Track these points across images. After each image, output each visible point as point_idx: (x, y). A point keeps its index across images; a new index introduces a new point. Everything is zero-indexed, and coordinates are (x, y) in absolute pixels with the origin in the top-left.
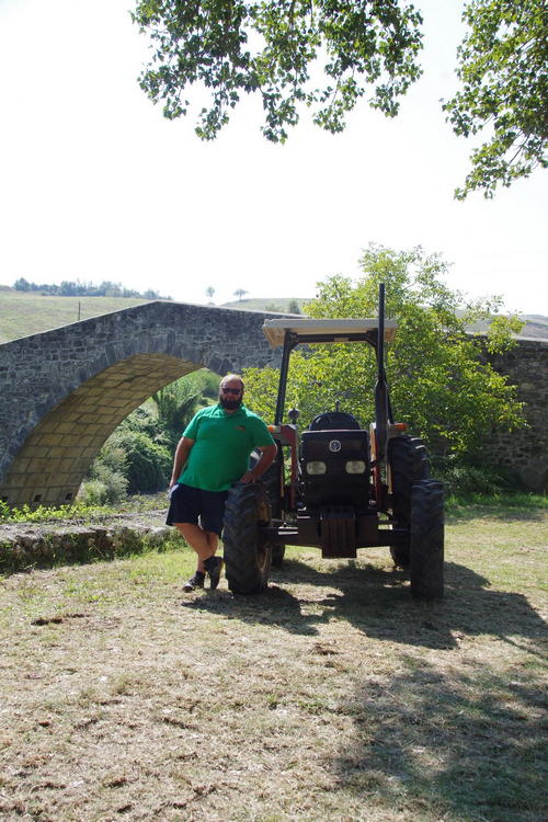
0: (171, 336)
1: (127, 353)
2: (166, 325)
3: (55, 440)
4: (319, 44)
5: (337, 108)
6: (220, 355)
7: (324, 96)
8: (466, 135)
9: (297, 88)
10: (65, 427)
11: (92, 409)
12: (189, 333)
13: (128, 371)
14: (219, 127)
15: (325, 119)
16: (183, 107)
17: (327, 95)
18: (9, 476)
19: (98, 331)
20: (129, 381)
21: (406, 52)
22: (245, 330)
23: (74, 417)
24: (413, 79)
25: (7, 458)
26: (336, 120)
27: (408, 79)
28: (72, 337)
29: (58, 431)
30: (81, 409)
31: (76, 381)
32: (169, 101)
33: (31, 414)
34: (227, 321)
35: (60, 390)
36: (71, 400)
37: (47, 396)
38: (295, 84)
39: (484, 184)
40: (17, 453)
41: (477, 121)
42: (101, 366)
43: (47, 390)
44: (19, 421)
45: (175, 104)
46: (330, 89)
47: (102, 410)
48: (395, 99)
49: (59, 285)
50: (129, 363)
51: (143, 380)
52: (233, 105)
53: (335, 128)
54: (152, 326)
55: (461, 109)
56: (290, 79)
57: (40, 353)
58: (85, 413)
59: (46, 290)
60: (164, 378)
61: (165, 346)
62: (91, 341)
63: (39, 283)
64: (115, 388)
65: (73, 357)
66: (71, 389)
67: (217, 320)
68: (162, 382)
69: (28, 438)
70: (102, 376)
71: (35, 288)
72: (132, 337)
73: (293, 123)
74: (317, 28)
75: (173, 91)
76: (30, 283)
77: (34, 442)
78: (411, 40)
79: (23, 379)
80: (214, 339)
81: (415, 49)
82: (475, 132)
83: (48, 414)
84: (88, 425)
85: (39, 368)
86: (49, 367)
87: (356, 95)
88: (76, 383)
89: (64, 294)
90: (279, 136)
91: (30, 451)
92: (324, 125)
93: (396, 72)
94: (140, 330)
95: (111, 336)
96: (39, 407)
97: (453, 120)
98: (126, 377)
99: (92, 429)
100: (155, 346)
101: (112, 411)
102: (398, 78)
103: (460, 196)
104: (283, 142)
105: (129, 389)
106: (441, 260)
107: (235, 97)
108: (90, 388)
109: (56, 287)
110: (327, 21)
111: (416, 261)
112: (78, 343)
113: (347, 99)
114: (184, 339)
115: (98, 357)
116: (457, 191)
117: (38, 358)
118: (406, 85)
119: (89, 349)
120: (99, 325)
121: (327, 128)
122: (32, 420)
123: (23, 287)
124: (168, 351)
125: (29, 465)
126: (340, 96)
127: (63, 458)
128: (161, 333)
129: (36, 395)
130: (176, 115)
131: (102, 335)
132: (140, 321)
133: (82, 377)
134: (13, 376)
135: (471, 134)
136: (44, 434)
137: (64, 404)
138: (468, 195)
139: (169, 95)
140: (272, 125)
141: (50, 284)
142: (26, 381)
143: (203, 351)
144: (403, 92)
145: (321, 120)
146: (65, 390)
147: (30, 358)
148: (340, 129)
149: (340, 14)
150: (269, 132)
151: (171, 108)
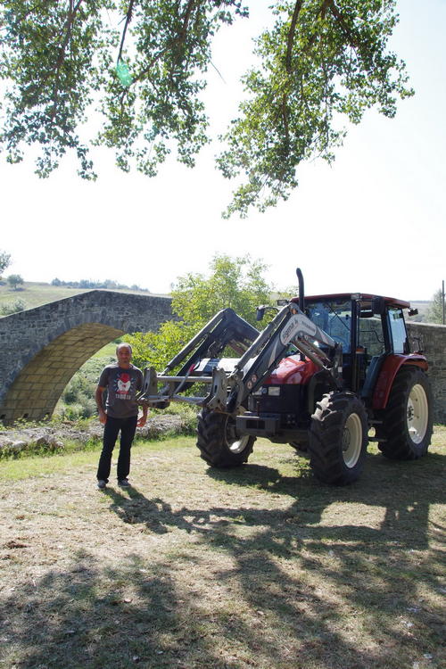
0: (104, 312)
1: (77, 323)
2: (101, 305)
3: (35, 379)
4: (145, 122)
5: (153, 161)
6: (133, 324)
7: (142, 153)
8: (230, 177)
9: (128, 149)
10: (42, 371)
11: (59, 359)
12: (115, 310)
13: (81, 334)
14: (51, 170)
15: (145, 168)
16: (21, 156)
17: (145, 153)
18: (5, 402)
19: (60, 309)
20: (82, 341)
21: (198, 127)
22: (150, 308)
23: (47, 364)
24: (203, 144)
25: (4, 390)
26: (151, 169)
27: (200, 145)
28: (44, 313)
29: (37, 373)
30: (51, 359)
31: (47, 341)
32: (10, 152)
33: (19, 362)
34: (138, 302)
35: (35, 347)
36: (43, 354)
37: (28, 351)
38: (127, 146)
39: (239, 209)
40: (11, 387)
41: (236, 169)
42: (61, 332)
43: (28, 347)
44: (12, 367)
45: (15, 154)
46: (146, 149)
47: (66, 360)
48: (192, 156)
49: (79, 281)
50: (79, 329)
51: (91, 340)
52: (61, 156)
53: (152, 174)
54: (92, 305)
55: (228, 161)
56: (123, 143)
57: (25, 323)
58: (55, 362)
59: (71, 285)
60: (105, 338)
61: (100, 319)
62: (56, 315)
63: (67, 281)
64: (73, 345)
65: (44, 326)
66: (43, 346)
67: (132, 302)
68: (104, 342)
69: (17, 377)
70: (63, 338)
71: (64, 284)
72: (80, 313)
73: (127, 171)
74: (144, 113)
75: (14, 146)
76: (61, 281)
77: (21, 379)
78: (201, 120)
79: (15, 339)
80: (130, 313)
81: (205, 126)
82: (235, 176)
83: (28, 362)
84: (57, 369)
85: (24, 333)
86: (30, 332)
87: (165, 153)
88: (46, 342)
89: (82, 287)
90: (92, 176)
91: (19, 386)
92: (145, 172)
93: (192, 139)
94: (85, 308)
95: (68, 312)
96: (23, 357)
97: (220, 168)
98: (78, 338)
99: (61, 372)
100: (94, 318)
101: (73, 360)
102: (194, 143)
103: (225, 217)
104: (95, 180)
105: (82, 346)
106: (263, 263)
107: (63, 151)
108: (56, 345)
109: (77, 284)
110: (149, 108)
111: (247, 264)
112: (48, 317)
113: (159, 156)
114: (111, 314)
115: (60, 326)
116: (224, 213)
117: (24, 326)
118: (199, 148)
119: (54, 321)
120: (60, 305)
121: (146, 174)
122: (19, 366)
123: (57, 283)
124: (102, 322)
125: (18, 396)
126: (154, 153)
127: (42, 390)
128: (97, 310)
129: (22, 350)
130: (18, 161)
131: (63, 312)
132: (85, 302)
133: (50, 338)
134: (9, 338)
135: (232, 177)
136: (28, 375)
137: (39, 356)
138: (231, 215)
139: (11, 148)
140: (85, 168)
141: (74, 281)
142: (17, 341)
143: (123, 322)
144: (197, 152)
145: (142, 168)
146: (39, 347)
147: (18, 327)
148: (155, 175)
149: (156, 104)
150: (83, 173)
151: (13, 156)
